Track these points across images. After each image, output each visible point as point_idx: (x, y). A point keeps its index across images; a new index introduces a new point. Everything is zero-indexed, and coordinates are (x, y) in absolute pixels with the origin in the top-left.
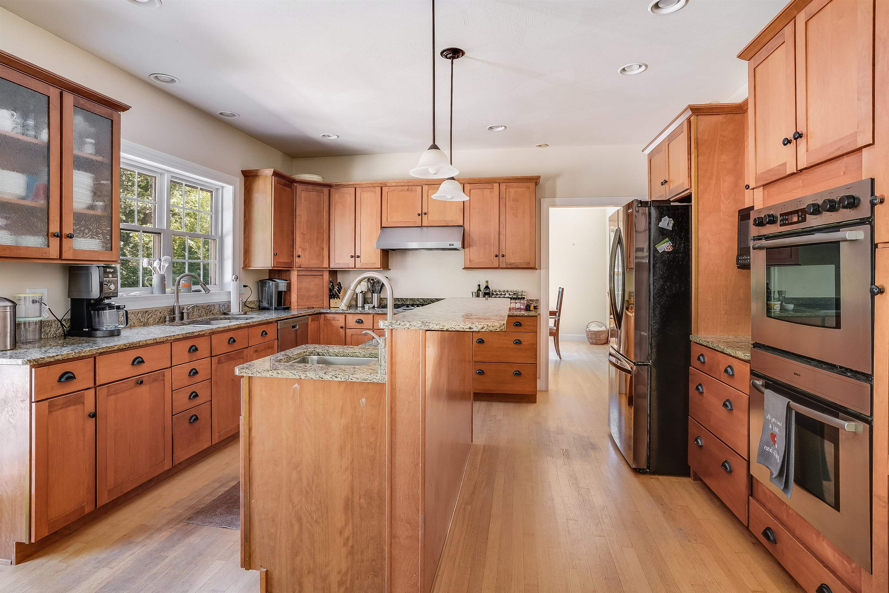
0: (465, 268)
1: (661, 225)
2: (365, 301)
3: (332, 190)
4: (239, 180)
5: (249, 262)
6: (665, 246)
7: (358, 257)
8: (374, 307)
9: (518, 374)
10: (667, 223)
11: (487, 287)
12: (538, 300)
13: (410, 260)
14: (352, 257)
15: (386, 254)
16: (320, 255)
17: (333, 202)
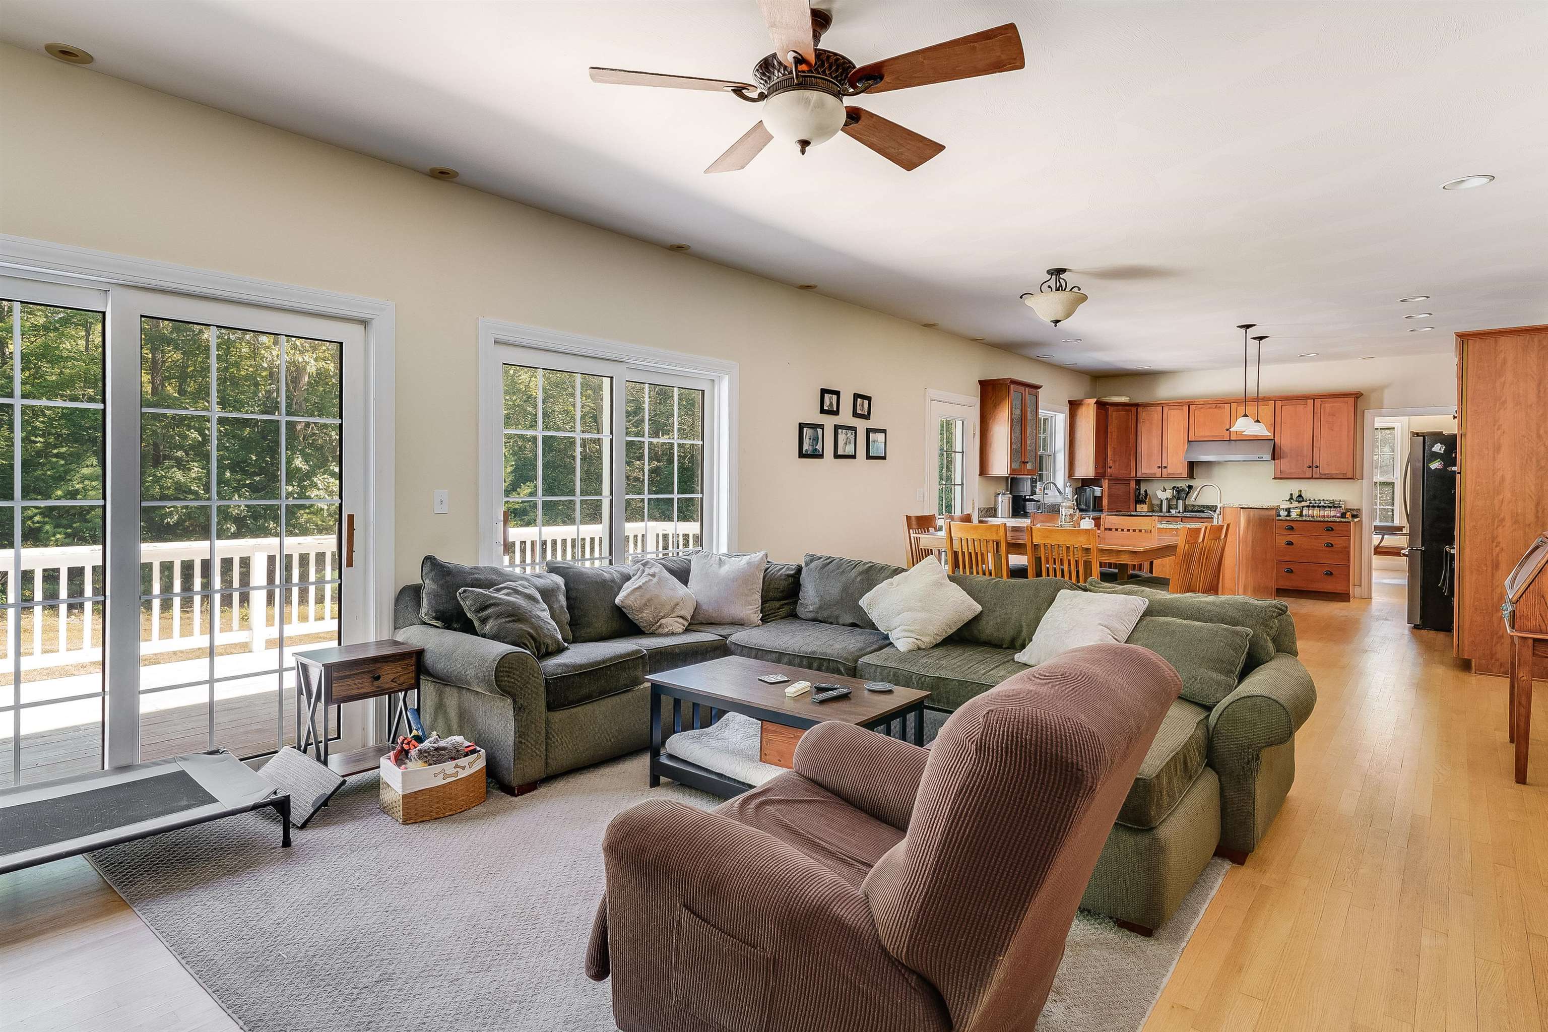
0: (1275, 478)
1: (1433, 449)
2: (1170, 508)
3: (1139, 408)
4: (1067, 409)
5: (1074, 473)
6: (1436, 465)
7: (1165, 467)
8: (1179, 512)
9: (1330, 574)
10: (1438, 448)
11: (1300, 496)
12: (1359, 509)
13: (1216, 471)
14: (1159, 467)
15: (1192, 465)
16: (1128, 466)
17: (1140, 420)
